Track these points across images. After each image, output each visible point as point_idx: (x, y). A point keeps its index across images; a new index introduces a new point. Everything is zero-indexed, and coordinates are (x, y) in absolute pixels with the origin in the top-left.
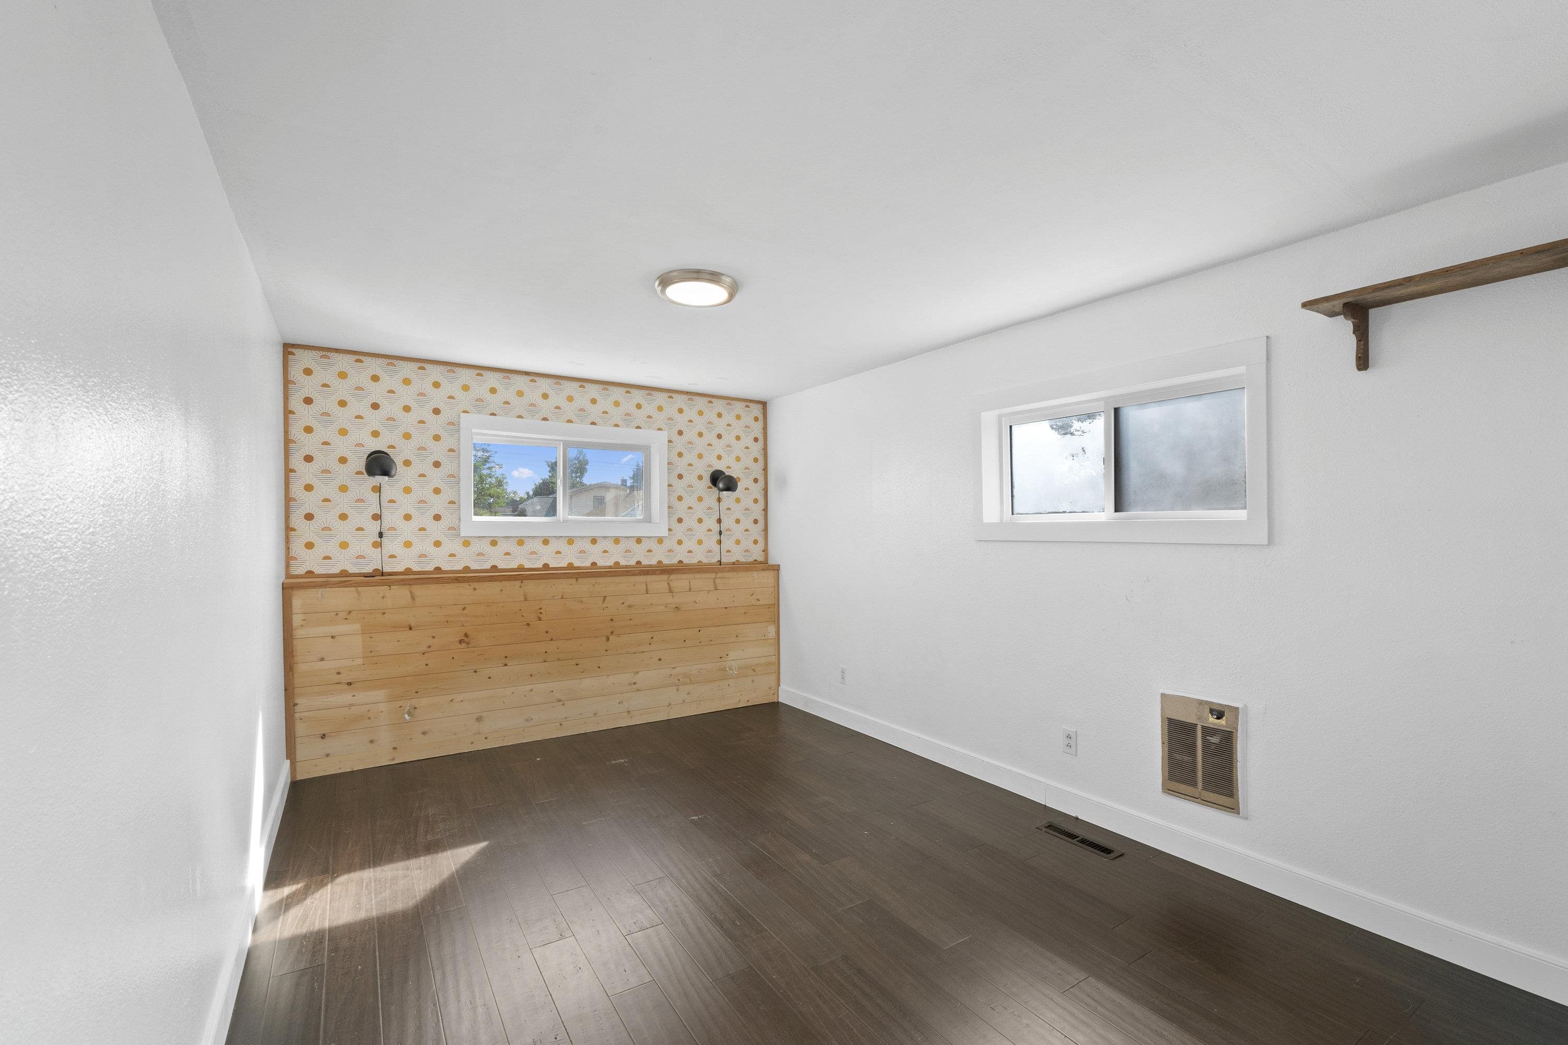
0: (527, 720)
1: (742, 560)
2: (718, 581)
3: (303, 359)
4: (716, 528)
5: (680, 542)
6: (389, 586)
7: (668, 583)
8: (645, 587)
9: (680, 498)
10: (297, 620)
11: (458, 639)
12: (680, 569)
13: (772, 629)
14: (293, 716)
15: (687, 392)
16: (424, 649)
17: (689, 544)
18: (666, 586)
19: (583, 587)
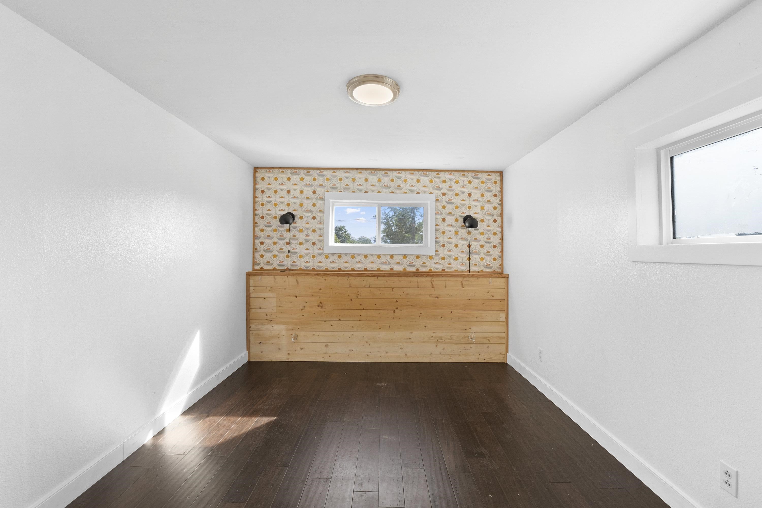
0: (350, 350)
1: (485, 270)
2: (464, 283)
3: (262, 173)
4: (467, 250)
5: (443, 258)
6: (287, 276)
7: (432, 282)
8: (417, 283)
9: (443, 233)
10: (251, 289)
11: (317, 304)
12: (444, 274)
13: (502, 316)
14: (249, 332)
15: (448, 170)
16: (302, 308)
17: (449, 259)
18: (430, 284)
19: (381, 281)
